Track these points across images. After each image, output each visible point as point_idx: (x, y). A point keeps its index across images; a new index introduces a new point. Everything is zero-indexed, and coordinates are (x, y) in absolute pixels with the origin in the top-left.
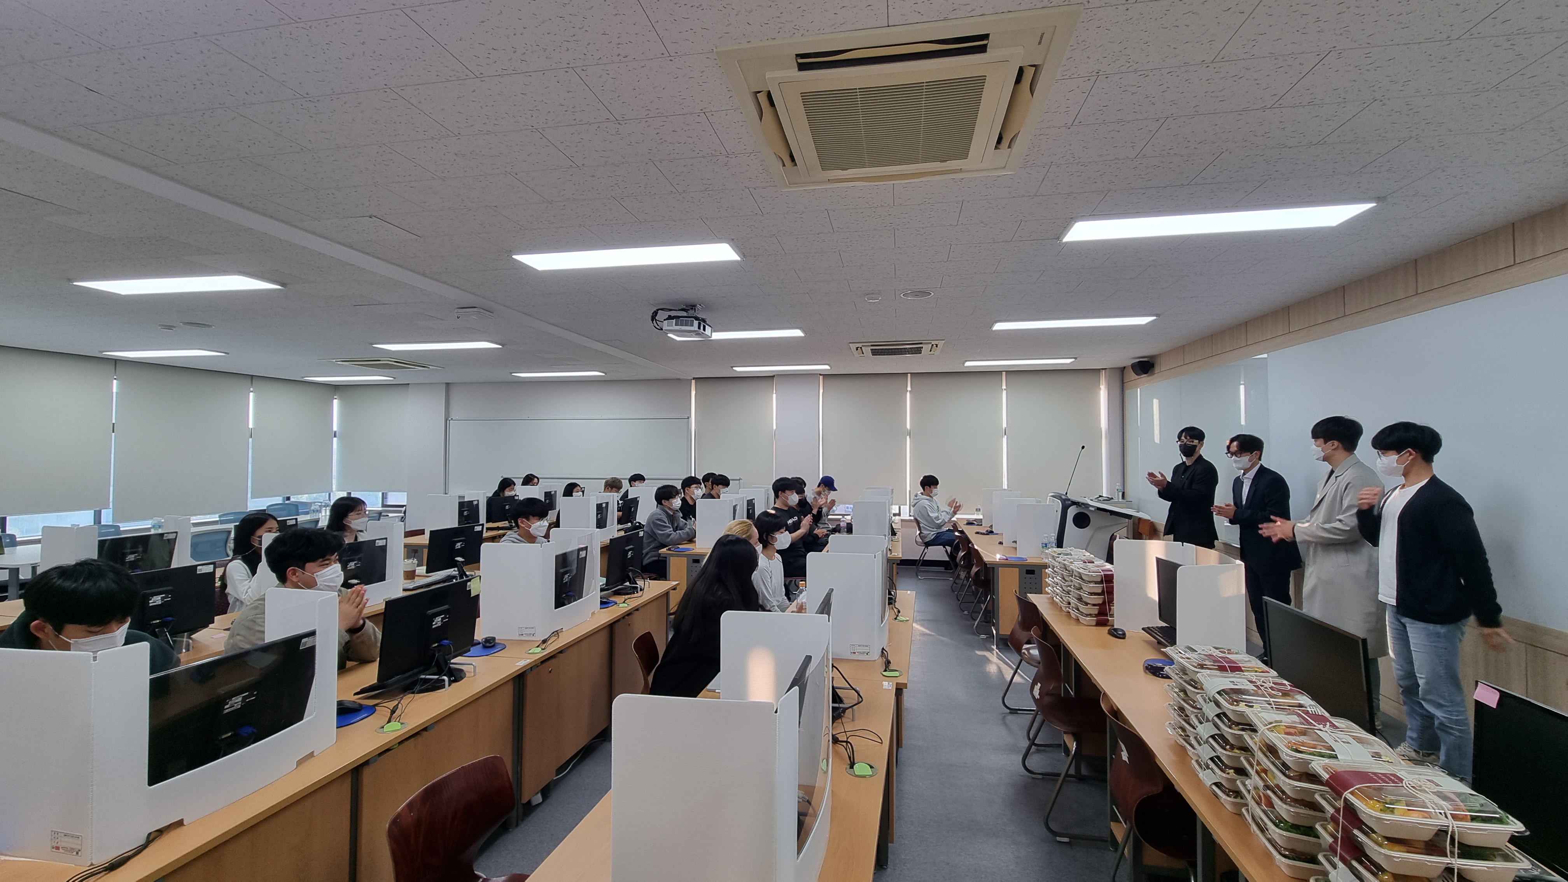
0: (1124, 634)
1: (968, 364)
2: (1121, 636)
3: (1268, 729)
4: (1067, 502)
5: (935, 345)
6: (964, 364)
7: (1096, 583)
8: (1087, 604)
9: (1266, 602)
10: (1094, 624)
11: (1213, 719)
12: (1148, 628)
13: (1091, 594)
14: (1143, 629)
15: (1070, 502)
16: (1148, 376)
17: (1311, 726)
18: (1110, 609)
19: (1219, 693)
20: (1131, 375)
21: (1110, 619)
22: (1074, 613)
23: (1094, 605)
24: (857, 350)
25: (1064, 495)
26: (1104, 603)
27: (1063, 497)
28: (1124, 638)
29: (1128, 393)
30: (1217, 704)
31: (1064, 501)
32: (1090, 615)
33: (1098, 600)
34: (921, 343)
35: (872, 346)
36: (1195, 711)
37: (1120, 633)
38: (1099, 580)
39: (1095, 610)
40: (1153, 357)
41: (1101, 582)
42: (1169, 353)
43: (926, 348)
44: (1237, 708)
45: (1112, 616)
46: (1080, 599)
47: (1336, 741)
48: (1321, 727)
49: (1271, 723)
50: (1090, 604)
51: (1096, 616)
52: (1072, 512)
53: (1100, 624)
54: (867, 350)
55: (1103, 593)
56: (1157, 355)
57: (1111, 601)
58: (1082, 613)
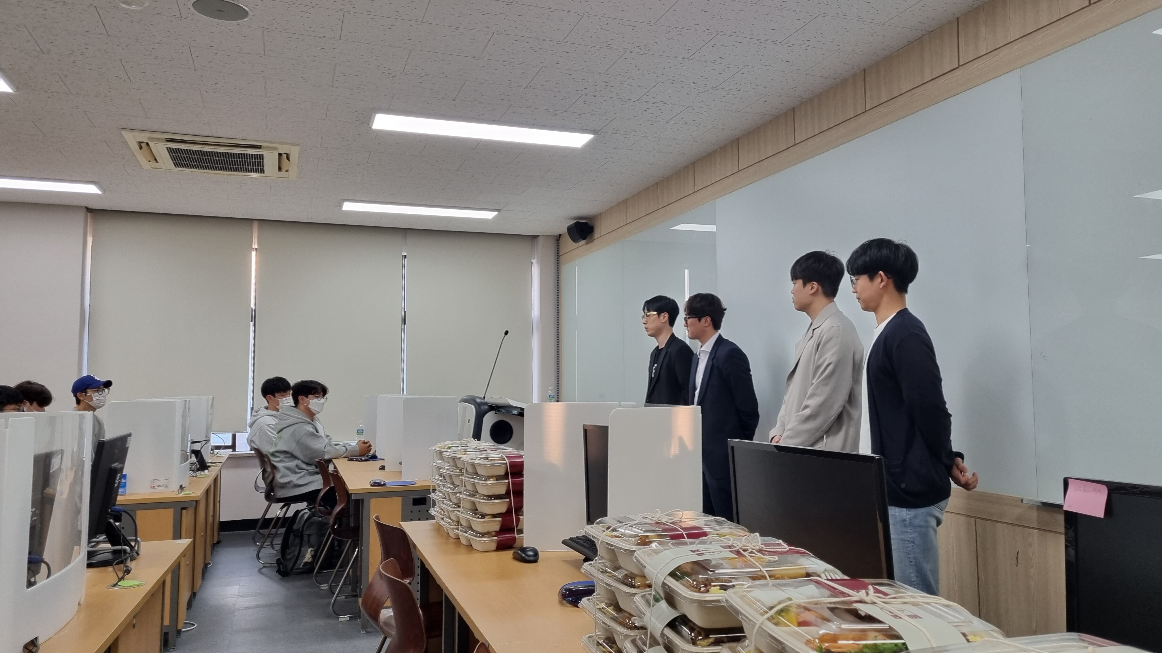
0: (536, 554)
1: (348, 206)
2: (532, 558)
3: (768, 619)
4: (482, 407)
5: (285, 156)
6: (341, 206)
7: (498, 478)
8: (483, 516)
9: (733, 447)
10: (494, 546)
11: (663, 635)
12: (571, 539)
13: (491, 497)
14: (564, 542)
15: (486, 407)
16: (587, 243)
17: (845, 597)
18: (518, 520)
19: (672, 574)
20: (568, 243)
21: (517, 536)
22: (464, 537)
23: (494, 516)
24: (141, 148)
25: (480, 398)
26: (509, 511)
27: (478, 400)
28: (535, 561)
29: (565, 269)
30: (671, 599)
31: (478, 406)
32: (488, 534)
33: (501, 506)
34: (259, 147)
35: (168, 140)
36: (631, 633)
37: (531, 553)
38: (502, 472)
39: (495, 525)
40: (592, 218)
41: (506, 476)
42: (610, 211)
43: (270, 160)
44: (707, 597)
45: (521, 532)
46: (475, 511)
47: (896, 616)
48: (862, 594)
49: (771, 608)
50: (488, 515)
51: (498, 533)
52: (489, 420)
53: (502, 547)
54: (161, 149)
55: (507, 495)
56: (598, 215)
57: (519, 509)
58: (477, 533)
